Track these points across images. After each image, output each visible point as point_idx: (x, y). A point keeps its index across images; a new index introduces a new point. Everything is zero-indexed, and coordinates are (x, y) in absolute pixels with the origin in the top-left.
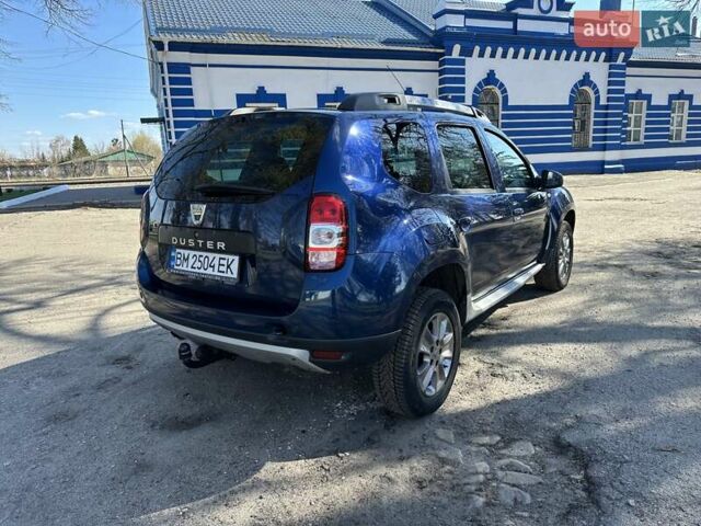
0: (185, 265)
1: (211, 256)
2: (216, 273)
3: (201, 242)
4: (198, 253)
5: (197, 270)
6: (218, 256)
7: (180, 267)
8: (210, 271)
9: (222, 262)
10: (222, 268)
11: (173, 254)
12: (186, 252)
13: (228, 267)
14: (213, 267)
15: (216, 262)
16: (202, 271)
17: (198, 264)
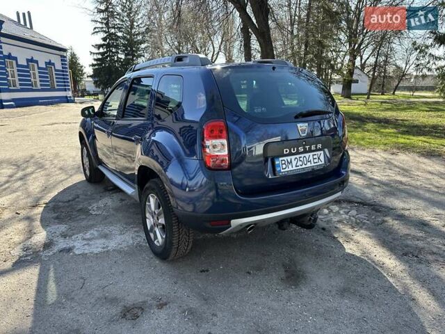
0: (290, 166)
1: (307, 155)
2: (313, 164)
3: (307, 147)
4: (298, 156)
5: (300, 167)
6: (311, 154)
7: (287, 170)
8: (309, 165)
9: (315, 157)
10: (315, 161)
11: (277, 162)
12: (289, 158)
13: (319, 158)
14: (310, 161)
15: (311, 158)
16: (304, 166)
17: (300, 163)
